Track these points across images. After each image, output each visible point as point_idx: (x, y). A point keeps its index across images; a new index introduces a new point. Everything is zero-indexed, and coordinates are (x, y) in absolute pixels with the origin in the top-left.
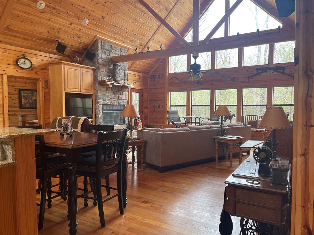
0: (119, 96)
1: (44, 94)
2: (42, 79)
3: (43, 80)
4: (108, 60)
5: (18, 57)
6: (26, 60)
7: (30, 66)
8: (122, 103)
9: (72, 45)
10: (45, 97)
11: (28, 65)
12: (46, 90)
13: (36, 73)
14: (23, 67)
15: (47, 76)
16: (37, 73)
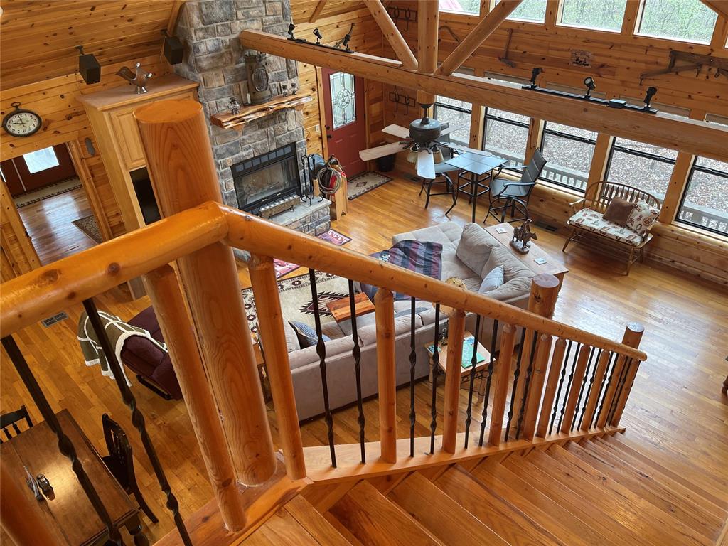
0: (276, 126)
1: (90, 170)
2: (74, 141)
3: (78, 141)
4: (228, 47)
5: (5, 115)
6: (23, 115)
7: (36, 124)
8: (285, 142)
9: (121, 40)
10: (96, 176)
11: (31, 124)
12: (93, 161)
13: (55, 132)
14: (22, 133)
15: (85, 128)
16: (59, 132)
